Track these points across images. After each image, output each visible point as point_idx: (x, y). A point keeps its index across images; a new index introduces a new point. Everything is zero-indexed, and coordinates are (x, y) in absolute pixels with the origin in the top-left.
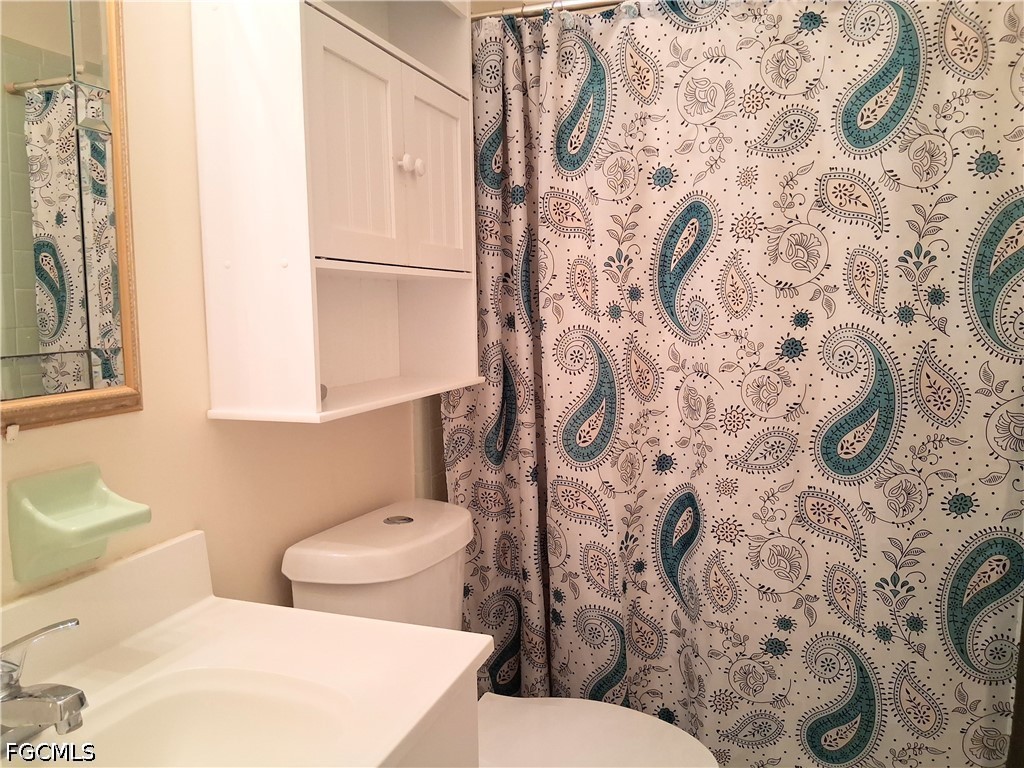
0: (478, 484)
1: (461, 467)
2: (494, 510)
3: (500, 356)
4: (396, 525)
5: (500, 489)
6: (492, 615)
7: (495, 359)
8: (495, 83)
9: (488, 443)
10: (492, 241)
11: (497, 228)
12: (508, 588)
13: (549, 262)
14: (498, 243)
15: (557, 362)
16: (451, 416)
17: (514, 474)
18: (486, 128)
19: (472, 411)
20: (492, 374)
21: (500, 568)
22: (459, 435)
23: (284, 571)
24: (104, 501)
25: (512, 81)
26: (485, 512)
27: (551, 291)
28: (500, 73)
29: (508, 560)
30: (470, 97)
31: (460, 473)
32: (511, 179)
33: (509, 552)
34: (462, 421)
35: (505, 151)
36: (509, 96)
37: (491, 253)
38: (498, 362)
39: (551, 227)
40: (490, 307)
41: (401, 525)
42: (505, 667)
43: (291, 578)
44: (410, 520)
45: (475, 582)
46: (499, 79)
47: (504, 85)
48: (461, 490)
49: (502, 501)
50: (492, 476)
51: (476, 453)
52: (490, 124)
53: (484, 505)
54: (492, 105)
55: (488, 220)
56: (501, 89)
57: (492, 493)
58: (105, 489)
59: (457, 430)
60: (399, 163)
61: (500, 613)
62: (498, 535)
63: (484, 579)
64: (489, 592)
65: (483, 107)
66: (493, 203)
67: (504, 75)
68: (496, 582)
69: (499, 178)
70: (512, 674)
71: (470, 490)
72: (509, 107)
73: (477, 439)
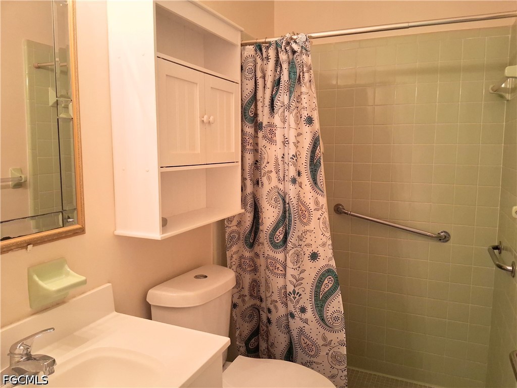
0: (241, 257)
1: (234, 249)
2: (248, 269)
3: (252, 199)
4: (199, 279)
5: (252, 259)
6: (247, 317)
7: (250, 200)
8: (251, 76)
9: (246, 239)
10: (249, 147)
11: (251, 141)
12: (255, 304)
13: (266, 156)
14: (252, 148)
15: (268, 202)
16: (230, 225)
17: (258, 252)
18: (247, 96)
19: (239, 223)
20: (248, 207)
21: (251, 295)
22: (233, 234)
23: (147, 300)
24: (68, 274)
25: (259, 74)
26: (244, 270)
27: (266, 169)
28: (253, 71)
29: (255, 292)
30: (240, 82)
31: (233, 251)
32: (258, 119)
33: (256, 288)
34: (235, 228)
35: (256, 106)
36: (258, 81)
37: (248, 152)
38: (251, 202)
39: (268, 140)
40: (248, 177)
41: (202, 279)
42: (253, 340)
43: (150, 303)
44: (206, 277)
45: (239, 302)
46: (253, 74)
47: (255, 76)
48: (234, 259)
49: (253, 265)
50: (247, 254)
51: (241, 243)
52: (248, 95)
53: (244, 267)
54: (250, 85)
55: (247, 138)
56: (254, 78)
57: (248, 261)
58: (69, 269)
59: (233, 232)
60: (202, 119)
61: (251, 316)
62: (250, 281)
63: (244, 301)
64: (246, 306)
65: (245, 87)
66: (249, 130)
67: (255, 71)
68: (250, 302)
69: (252, 119)
70: (256, 344)
71: (238, 259)
72: (258, 86)
73: (241, 236)
